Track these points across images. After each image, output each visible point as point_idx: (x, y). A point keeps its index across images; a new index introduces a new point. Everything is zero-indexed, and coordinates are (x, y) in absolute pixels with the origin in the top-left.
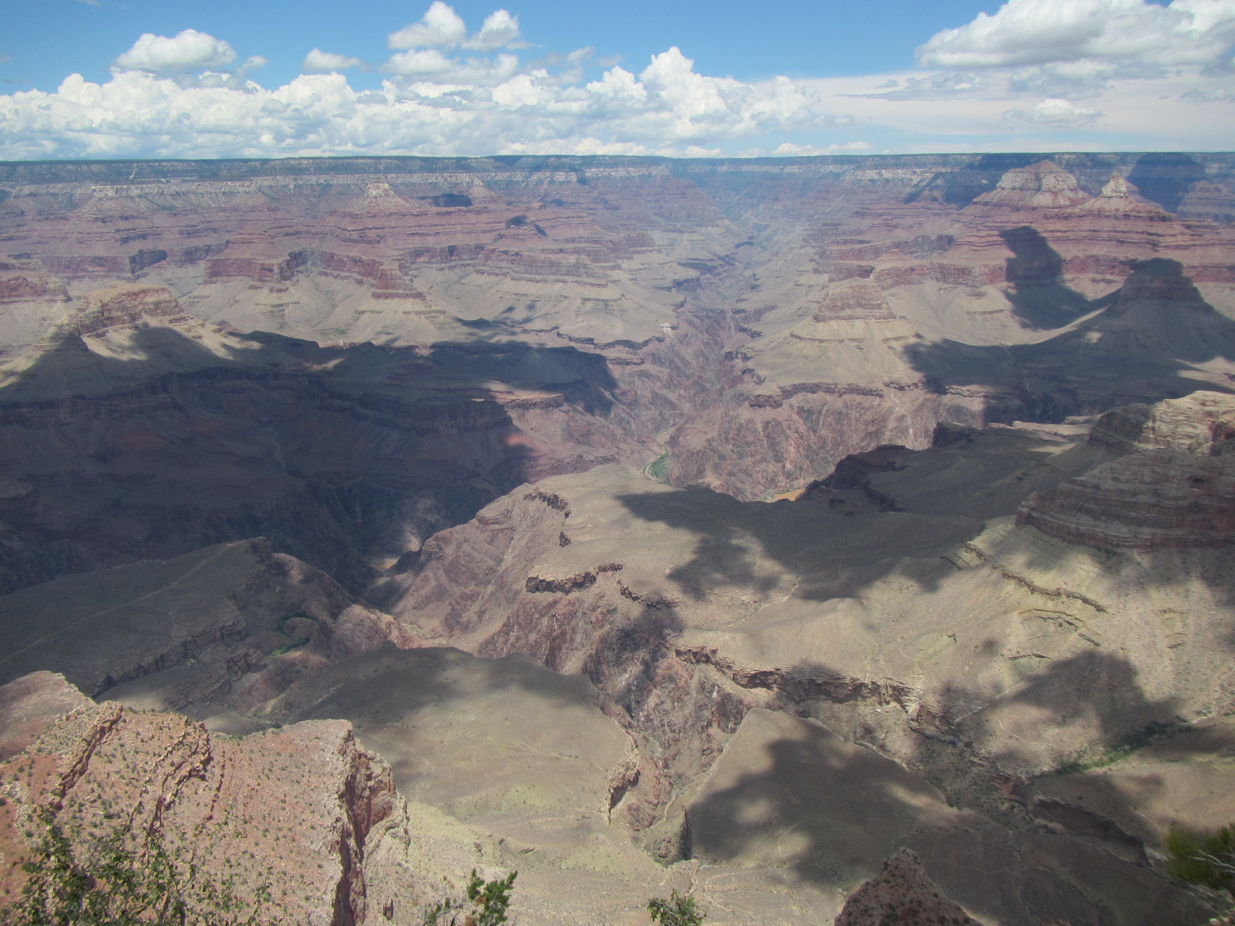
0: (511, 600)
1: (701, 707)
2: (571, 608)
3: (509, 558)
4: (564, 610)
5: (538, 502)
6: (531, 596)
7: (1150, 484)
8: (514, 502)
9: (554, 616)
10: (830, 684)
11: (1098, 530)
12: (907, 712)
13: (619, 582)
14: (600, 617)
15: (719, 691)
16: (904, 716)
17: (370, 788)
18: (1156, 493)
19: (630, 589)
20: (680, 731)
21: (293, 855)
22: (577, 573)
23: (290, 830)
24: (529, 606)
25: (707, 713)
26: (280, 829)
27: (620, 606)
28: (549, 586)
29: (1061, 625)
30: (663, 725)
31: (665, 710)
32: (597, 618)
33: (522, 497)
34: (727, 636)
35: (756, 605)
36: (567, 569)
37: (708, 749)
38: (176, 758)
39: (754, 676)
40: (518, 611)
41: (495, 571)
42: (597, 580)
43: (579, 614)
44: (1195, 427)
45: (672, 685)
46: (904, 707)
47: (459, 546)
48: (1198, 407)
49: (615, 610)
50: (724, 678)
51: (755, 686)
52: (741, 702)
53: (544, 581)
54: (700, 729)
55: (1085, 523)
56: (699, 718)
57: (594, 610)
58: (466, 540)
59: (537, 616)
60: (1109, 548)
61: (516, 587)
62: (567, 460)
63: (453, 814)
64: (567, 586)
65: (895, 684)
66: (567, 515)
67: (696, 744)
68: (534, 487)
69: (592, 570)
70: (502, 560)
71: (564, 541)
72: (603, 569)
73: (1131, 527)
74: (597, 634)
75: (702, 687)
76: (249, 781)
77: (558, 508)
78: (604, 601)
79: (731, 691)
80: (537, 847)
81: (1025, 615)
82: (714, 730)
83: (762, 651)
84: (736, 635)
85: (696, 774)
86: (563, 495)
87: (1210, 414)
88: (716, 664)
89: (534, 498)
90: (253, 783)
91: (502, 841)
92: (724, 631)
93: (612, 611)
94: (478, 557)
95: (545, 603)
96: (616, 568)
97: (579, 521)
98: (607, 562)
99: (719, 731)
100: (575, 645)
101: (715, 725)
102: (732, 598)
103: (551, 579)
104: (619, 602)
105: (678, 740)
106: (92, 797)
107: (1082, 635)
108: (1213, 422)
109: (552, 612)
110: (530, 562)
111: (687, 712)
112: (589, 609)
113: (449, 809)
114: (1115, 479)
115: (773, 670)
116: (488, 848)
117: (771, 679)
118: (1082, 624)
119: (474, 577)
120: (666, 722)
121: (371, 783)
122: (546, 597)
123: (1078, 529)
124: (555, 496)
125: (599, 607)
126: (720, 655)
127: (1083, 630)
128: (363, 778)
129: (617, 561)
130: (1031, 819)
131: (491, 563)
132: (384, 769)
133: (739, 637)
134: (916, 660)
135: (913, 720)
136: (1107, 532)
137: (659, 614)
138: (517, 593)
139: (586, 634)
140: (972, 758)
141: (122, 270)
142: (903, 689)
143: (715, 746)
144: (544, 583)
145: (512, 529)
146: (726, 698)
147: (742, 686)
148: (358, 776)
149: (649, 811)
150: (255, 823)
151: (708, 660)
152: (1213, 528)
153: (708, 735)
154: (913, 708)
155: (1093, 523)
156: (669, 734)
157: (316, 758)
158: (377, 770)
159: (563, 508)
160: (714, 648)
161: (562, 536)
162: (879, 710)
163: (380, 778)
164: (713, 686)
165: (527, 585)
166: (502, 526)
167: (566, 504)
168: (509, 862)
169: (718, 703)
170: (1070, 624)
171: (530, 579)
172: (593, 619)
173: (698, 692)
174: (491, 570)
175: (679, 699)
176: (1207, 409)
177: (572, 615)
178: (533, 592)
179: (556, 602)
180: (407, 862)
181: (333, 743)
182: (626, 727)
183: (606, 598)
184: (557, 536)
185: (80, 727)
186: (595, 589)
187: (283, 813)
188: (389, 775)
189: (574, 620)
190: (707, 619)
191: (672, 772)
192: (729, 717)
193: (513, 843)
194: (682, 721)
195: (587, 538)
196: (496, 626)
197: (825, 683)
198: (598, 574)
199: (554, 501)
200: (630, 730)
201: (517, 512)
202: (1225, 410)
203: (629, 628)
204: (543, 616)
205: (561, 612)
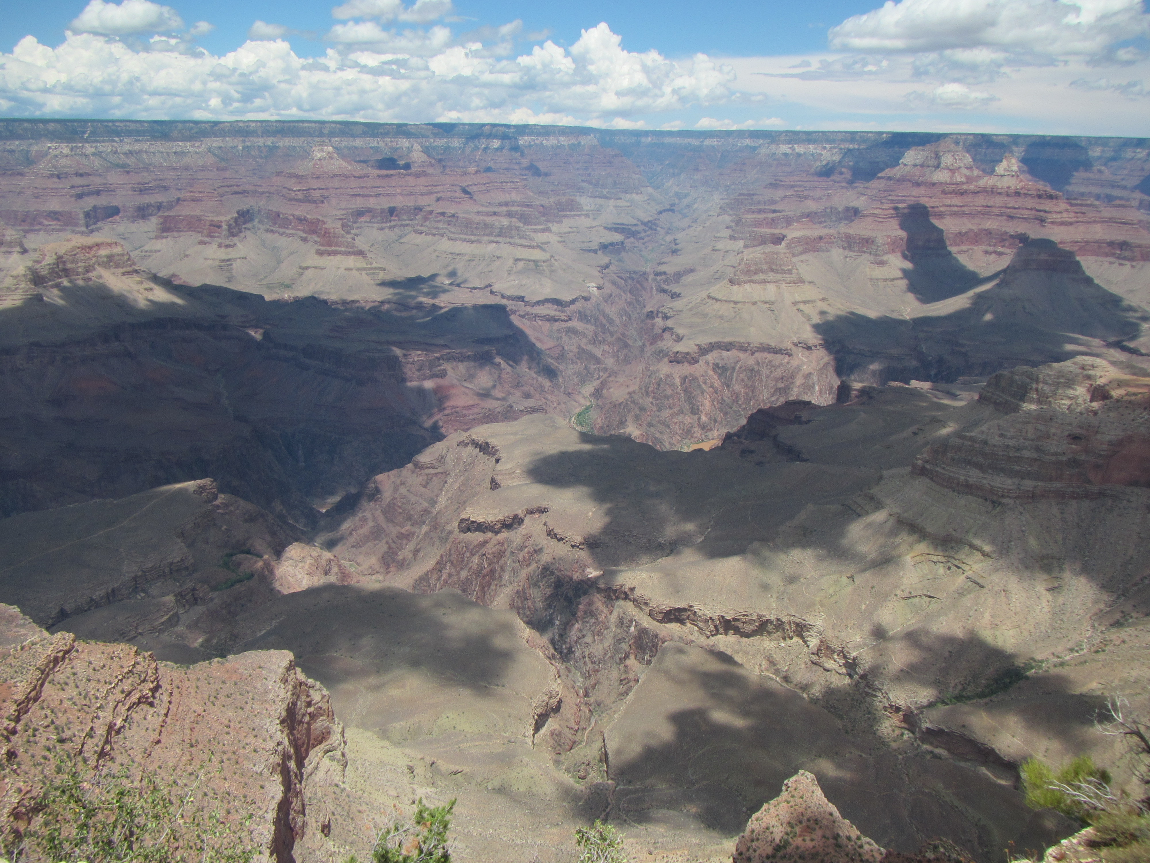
0: (444, 540)
1: (619, 641)
2: (500, 548)
3: (442, 501)
4: (494, 550)
5: (470, 448)
6: (462, 536)
7: (1032, 440)
8: (448, 448)
9: (484, 554)
10: (738, 620)
11: (985, 482)
12: (808, 646)
13: (545, 524)
14: (526, 556)
15: (636, 626)
16: (806, 649)
17: (310, 714)
18: (1038, 449)
19: (556, 531)
20: (599, 663)
21: (236, 777)
22: (506, 515)
23: (234, 753)
24: (461, 545)
25: (625, 646)
26: (224, 753)
27: (546, 546)
28: (480, 527)
29: (949, 568)
30: (584, 657)
31: (586, 643)
32: (524, 558)
33: (455, 444)
34: (644, 575)
35: (671, 547)
36: (497, 511)
37: (625, 679)
38: (126, 686)
39: (669, 613)
40: (450, 550)
41: (429, 513)
42: (525, 522)
43: (508, 553)
44: (1075, 389)
45: (593, 620)
46: (805, 642)
47: (396, 489)
48: (1078, 371)
49: (541, 550)
50: (641, 614)
51: (670, 621)
52: (656, 636)
53: (475, 522)
54: (618, 661)
55: (974, 476)
56: (617, 651)
57: (522, 548)
58: (402, 483)
59: (468, 555)
60: (995, 498)
61: (449, 528)
62: (498, 410)
63: (388, 738)
64: (496, 527)
65: (798, 621)
66: (497, 461)
67: (615, 674)
68: (467, 434)
69: (520, 513)
70: (436, 502)
71: (495, 485)
72: (531, 512)
73: (1016, 480)
74: (524, 573)
75: (621, 621)
76: (195, 707)
77: (489, 454)
78: (531, 541)
79: (647, 626)
80: (466, 769)
81: (917, 558)
82: (632, 662)
83: (676, 590)
84: (653, 575)
85: (614, 702)
86: (493, 442)
87: (1089, 377)
88: (634, 601)
89: (466, 445)
90: (200, 709)
91: (433, 763)
92: (642, 570)
93: (538, 551)
94: (413, 499)
95: (476, 543)
96: (542, 511)
97: (508, 466)
98: (534, 506)
99: (636, 663)
100: (503, 582)
101: (632, 657)
102: (650, 540)
103: (482, 520)
104: (545, 542)
105: (598, 671)
106: (46, 723)
107: (968, 578)
108: (1091, 385)
109: (483, 551)
110: (463, 504)
111: (606, 645)
112: (516, 549)
113: (384, 734)
114: (1001, 435)
115: (686, 607)
116: (419, 770)
117: (684, 616)
118: (969, 567)
119: (410, 518)
120: (587, 654)
121: (311, 710)
122: (477, 537)
123: (967, 481)
124: (487, 443)
125: (526, 547)
126: (638, 593)
127: (969, 573)
128: (304, 704)
129: (544, 504)
130: (919, 745)
131: (425, 505)
132: (323, 697)
133: (655, 576)
134: (818, 599)
135: (813, 654)
136: (992, 484)
137: (582, 553)
138: (450, 533)
139: (514, 572)
140: (867, 690)
141: (76, 225)
142: (805, 626)
143: (631, 676)
144: (475, 524)
145: (446, 473)
146: (643, 632)
147: (658, 621)
148: (299, 703)
149: (570, 736)
150: (200, 746)
151: (626, 597)
152: (1089, 482)
153: (626, 666)
154: (814, 642)
155: (981, 475)
156: (590, 665)
157: (259, 685)
158: (316, 697)
159: (494, 454)
160: (632, 586)
161: (493, 480)
162: (783, 645)
163: (319, 705)
164: (631, 621)
165: (459, 525)
166: (437, 471)
167: (497, 451)
168: (439, 783)
169: (635, 637)
170: (958, 567)
172: (521, 558)
173: (617, 627)
174: (426, 511)
175: (599, 633)
176: (1085, 372)
177: (501, 554)
178: (465, 533)
179: (486, 542)
180: (344, 782)
181: (275, 672)
182: (549, 658)
183: (533, 539)
184: (488, 481)
185: (34, 656)
186: (522, 530)
187: (228, 737)
188: (328, 702)
189: (503, 559)
190: (626, 559)
191: (592, 700)
192: (645, 650)
193: (444, 766)
194: (602, 653)
195: (516, 483)
196: (430, 564)
197: (735, 620)
198: (525, 516)
199: (485, 448)
200: (553, 662)
201: (450, 457)
202: (1102, 374)
203: (554, 567)
204: (474, 555)
205: (490, 552)
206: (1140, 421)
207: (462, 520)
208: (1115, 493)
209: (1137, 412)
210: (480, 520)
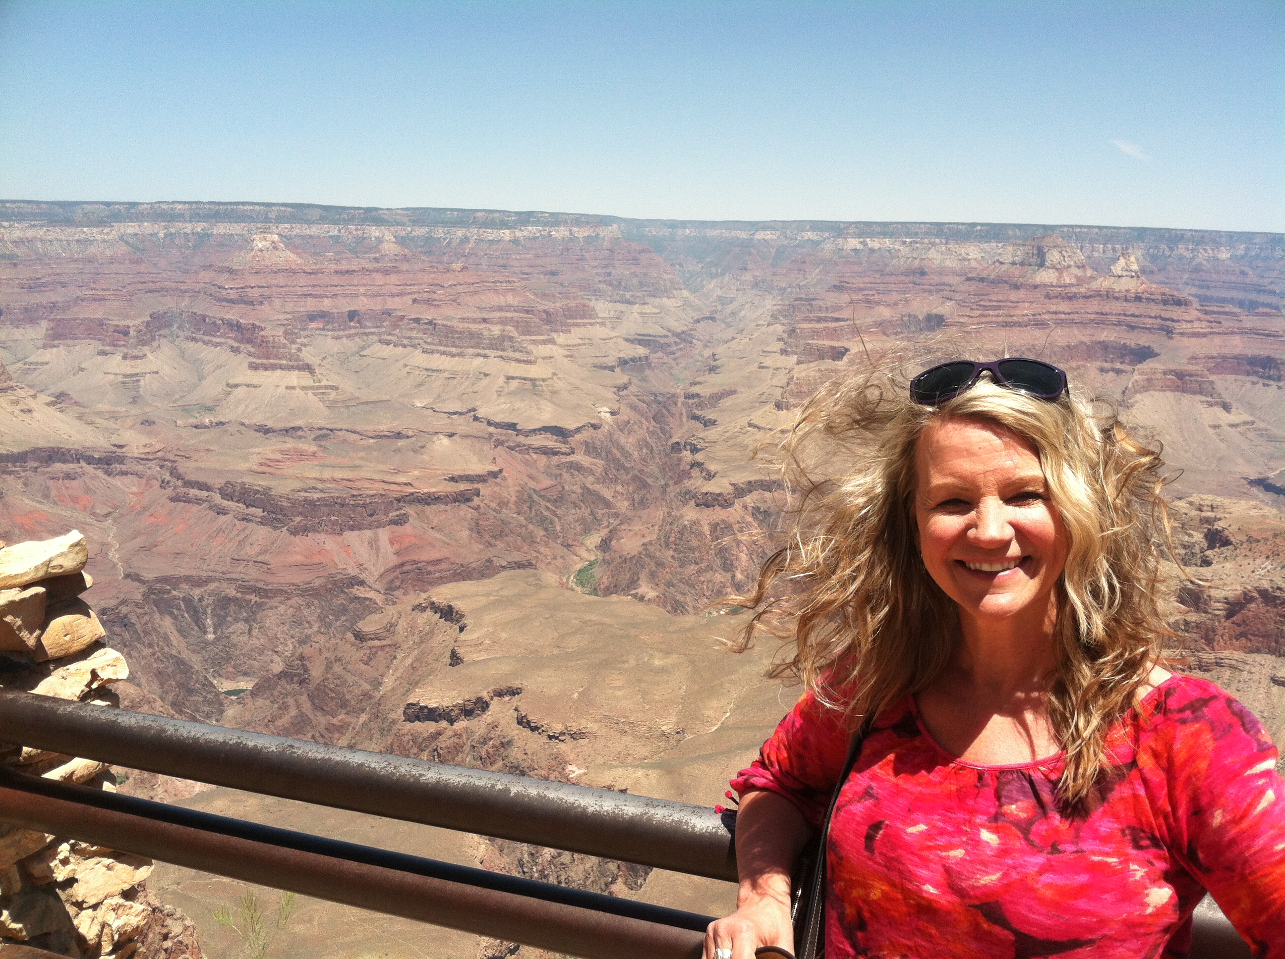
0: (385, 732)
2: (456, 740)
3: (389, 682)
4: (448, 743)
5: (429, 613)
6: (409, 726)
8: (399, 614)
9: (436, 750)
13: (516, 710)
14: (491, 750)
17: (166, 950)
19: (530, 718)
22: (467, 698)
24: (406, 739)
25: (612, 867)
27: (516, 737)
28: (432, 714)
32: (488, 752)
33: (410, 608)
34: (640, 773)
35: (678, 736)
36: (454, 693)
40: (392, 745)
41: (371, 697)
42: (491, 707)
43: (467, 748)
44: (1190, 535)
47: (329, 667)
48: (1194, 513)
49: (510, 743)
53: (426, 707)
54: (603, 886)
56: (600, 872)
57: (484, 742)
58: (338, 660)
59: (417, 751)
61: (393, 716)
64: (453, 713)
66: (462, 629)
68: (424, 595)
69: (485, 695)
70: (380, 684)
71: (455, 659)
72: (500, 694)
77: (452, 620)
78: (498, 731)
82: (618, 886)
83: (680, 791)
84: (650, 772)
86: (458, 605)
87: (1207, 521)
89: (424, 609)
92: (637, 766)
93: (506, 744)
94: (350, 679)
95: (426, 735)
96: (514, 692)
97: (474, 636)
98: (504, 685)
99: (624, 887)
101: (620, 880)
102: (650, 728)
103: (435, 705)
104: (516, 732)
108: (1209, 530)
109: (433, 746)
110: (413, 685)
111: (587, 865)
112: (479, 742)
119: (344, 704)
120: (563, 878)
121: (168, 944)
122: (428, 728)
124: (450, 607)
125: (491, 739)
128: (158, 937)
129: (516, 684)
131: (367, 687)
132: (186, 928)
133: (654, 774)
137: (562, 746)
144: (426, 711)
145: (395, 646)
148: (151, 935)
158: (176, 928)
159: (458, 621)
160: (622, 787)
161: (453, 654)
163: (180, 938)
165: (404, 712)
166: (384, 643)
167: (462, 616)
171: (409, 706)
172: (484, 754)
174: (367, 696)
176: (1203, 514)
178: (412, 722)
179: (439, 733)
183: (500, 728)
184: (448, 654)
186: (488, 717)
188: (192, 935)
189: (460, 755)
190: (620, 753)
192: (636, 871)
195: (483, 656)
198: (492, 699)
199: (448, 613)
201: (402, 625)
202: (1222, 516)
203: (525, 764)
204: (422, 750)
205: (443, 746)
206: (1262, 572)
207: (408, 705)
208: (1233, 662)
209: (1258, 561)
210: (433, 704)
